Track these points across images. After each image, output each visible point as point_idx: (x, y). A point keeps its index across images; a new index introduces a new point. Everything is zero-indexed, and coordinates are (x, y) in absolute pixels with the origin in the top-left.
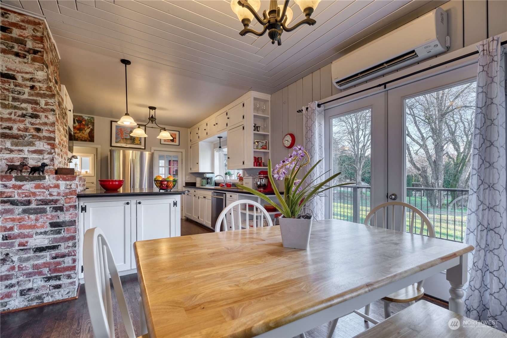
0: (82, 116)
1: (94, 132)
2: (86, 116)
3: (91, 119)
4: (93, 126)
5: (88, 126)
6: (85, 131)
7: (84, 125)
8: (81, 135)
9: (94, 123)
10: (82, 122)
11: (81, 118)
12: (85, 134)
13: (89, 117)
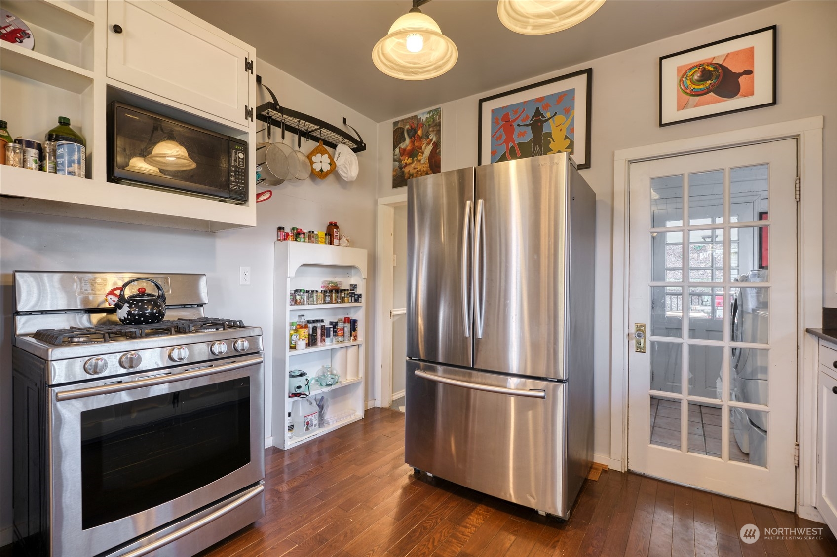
0: (416, 117)
1: (440, 151)
2: (423, 114)
3: (433, 115)
4: (438, 132)
5: (428, 138)
6: (423, 153)
7: (421, 138)
8: (415, 168)
9: (439, 125)
10: (416, 133)
11: (415, 122)
12: (422, 162)
13: (429, 113)
